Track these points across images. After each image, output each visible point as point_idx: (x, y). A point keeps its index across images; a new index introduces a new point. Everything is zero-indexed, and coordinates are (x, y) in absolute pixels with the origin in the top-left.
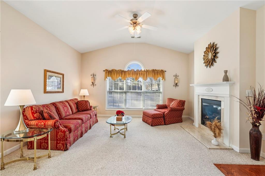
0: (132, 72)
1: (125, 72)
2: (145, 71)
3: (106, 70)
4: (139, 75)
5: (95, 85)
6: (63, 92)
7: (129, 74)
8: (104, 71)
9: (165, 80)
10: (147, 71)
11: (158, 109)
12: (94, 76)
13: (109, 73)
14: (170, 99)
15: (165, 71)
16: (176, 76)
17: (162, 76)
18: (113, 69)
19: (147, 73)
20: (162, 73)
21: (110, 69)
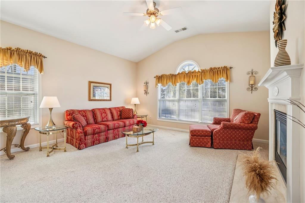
0: (183, 75)
1: (175, 76)
2: (199, 71)
3: (157, 76)
4: (191, 77)
5: (148, 93)
6: (110, 100)
7: (180, 78)
8: (155, 77)
9: (231, 81)
10: (203, 72)
11: (214, 124)
12: (147, 83)
13: (160, 78)
14: (238, 110)
15: (231, 68)
16: (252, 74)
17: (225, 75)
18: (163, 74)
19: (203, 74)
20: (225, 71)
21: (160, 75)
